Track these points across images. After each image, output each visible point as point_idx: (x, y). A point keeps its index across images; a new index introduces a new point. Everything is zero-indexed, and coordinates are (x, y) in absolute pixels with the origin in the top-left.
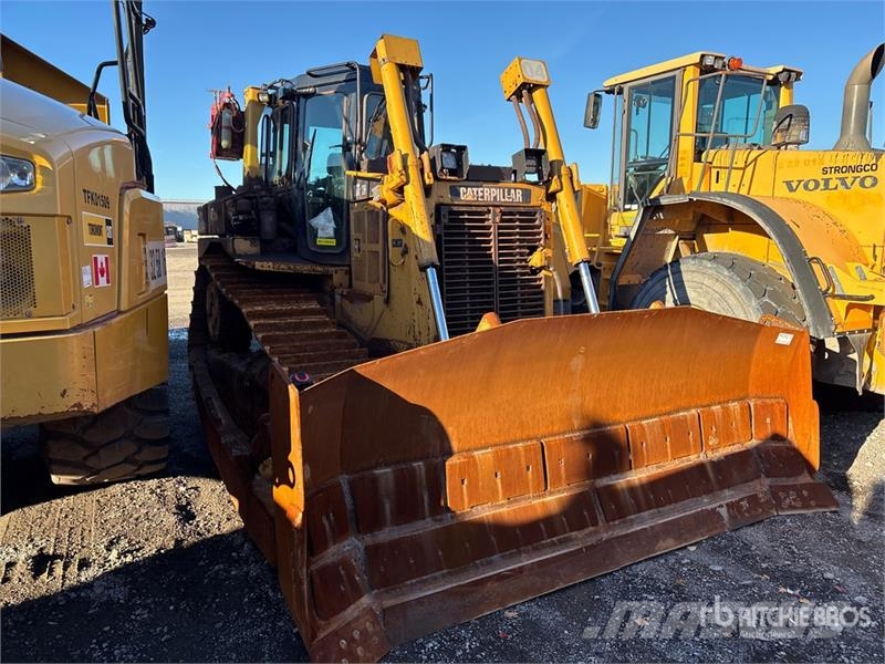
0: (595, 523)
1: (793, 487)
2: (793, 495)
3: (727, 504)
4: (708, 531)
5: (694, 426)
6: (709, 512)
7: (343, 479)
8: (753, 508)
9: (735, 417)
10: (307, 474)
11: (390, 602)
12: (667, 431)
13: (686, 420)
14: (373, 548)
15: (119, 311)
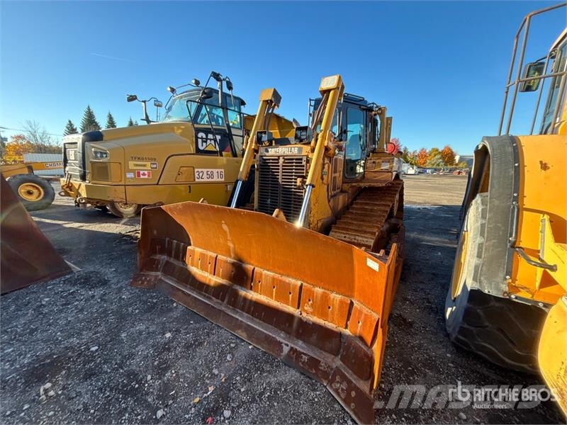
0: (223, 300)
1: (349, 382)
2: (344, 386)
3: (292, 348)
4: (269, 349)
5: (294, 291)
6: (277, 341)
7: (167, 239)
8: (309, 365)
9: (333, 305)
10: (155, 232)
11: (163, 278)
12: (275, 283)
13: (289, 284)
14: (167, 262)
15: (158, 184)
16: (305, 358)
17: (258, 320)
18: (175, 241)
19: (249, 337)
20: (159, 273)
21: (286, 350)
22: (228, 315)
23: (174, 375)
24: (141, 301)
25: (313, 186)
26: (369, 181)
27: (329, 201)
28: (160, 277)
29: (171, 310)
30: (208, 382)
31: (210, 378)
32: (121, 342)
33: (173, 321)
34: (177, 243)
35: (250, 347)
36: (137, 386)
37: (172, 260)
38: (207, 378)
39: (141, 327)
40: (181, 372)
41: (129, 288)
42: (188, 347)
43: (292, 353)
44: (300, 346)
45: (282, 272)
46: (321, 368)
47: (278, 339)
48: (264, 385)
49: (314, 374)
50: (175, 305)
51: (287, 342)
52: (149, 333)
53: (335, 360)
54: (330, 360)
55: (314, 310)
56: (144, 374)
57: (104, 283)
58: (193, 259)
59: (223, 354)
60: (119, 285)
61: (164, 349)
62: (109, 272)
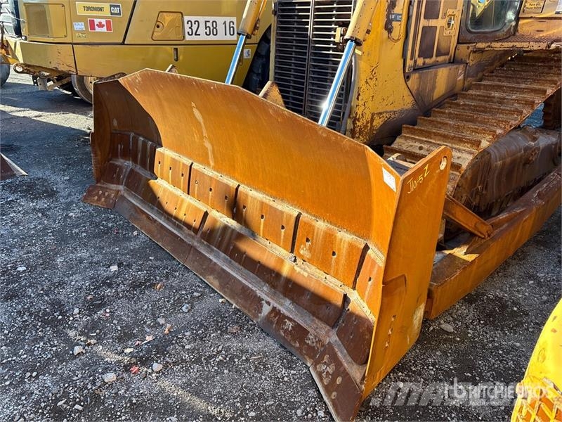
1: (339, 364)
2: (331, 369)
4: (244, 306)
5: (288, 224)
6: (256, 296)
7: (132, 135)
8: (293, 336)
9: (339, 249)
10: (115, 123)
11: (126, 195)
12: (264, 211)
13: (282, 213)
14: (132, 170)
15: (123, 43)
16: (289, 325)
17: (237, 264)
18: (141, 139)
19: (222, 287)
20: (121, 187)
21: (266, 309)
22: (200, 253)
23: (108, 315)
24: (92, 222)
25: (358, 43)
26: (523, 38)
27: (407, 78)
28: (122, 192)
29: (129, 239)
30: (148, 330)
31: (152, 327)
32: (55, 267)
33: (128, 254)
34: (143, 141)
35: (221, 300)
36: (60, 317)
37: (139, 169)
38: (149, 326)
39: (83, 254)
40: (118, 313)
41: (81, 204)
42: (135, 285)
43: (273, 315)
44: (286, 307)
45: (274, 193)
46: (307, 342)
47: (259, 293)
48: (220, 348)
49: (297, 349)
50: (135, 233)
51: (269, 299)
52: (91, 263)
53: (331, 333)
54: (323, 332)
55: (313, 255)
56: (71, 307)
57: (51, 194)
58: (162, 169)
59: (179, 302)
60: (69, 200)
61: (104, 283)
62: (60, 181)
